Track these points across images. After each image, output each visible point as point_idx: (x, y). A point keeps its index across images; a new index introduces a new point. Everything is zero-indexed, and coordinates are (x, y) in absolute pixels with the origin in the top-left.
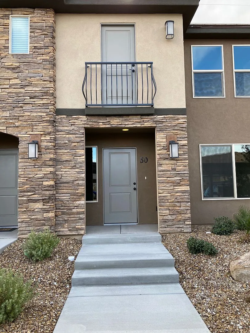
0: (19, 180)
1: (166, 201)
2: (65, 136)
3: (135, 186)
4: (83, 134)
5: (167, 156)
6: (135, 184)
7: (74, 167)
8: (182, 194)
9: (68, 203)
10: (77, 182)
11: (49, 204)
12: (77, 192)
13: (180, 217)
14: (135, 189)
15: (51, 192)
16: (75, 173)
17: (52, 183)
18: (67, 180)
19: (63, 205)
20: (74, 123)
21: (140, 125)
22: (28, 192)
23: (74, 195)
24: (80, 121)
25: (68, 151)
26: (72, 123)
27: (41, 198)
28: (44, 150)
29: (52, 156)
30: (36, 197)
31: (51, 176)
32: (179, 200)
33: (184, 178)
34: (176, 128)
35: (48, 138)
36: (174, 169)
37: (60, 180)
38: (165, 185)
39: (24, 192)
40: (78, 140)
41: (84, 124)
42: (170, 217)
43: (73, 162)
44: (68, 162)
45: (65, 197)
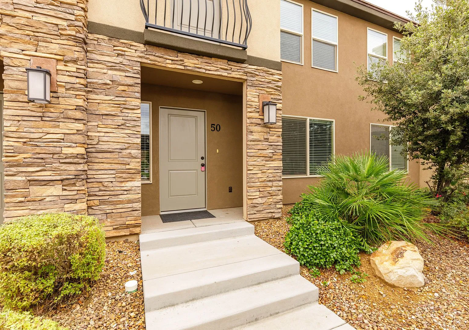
0: (5, 143)
1: (257, 181)
2: (105, 71)
3: (203, 162)
4: (138, 73)
5: (259, 122)
6: (202, 158)
7: (122, 127)
8: (275, 171)
9: (111, 185)
10: (128, 151)
11: (76, 188)
12: (128, 167)
13: (271, 200)
14: (203, 165)
15: (81, 167)
16: (125, 136)
17: (82, 151)
18: (109, 146)
19: (103, 188)
20: (123, 53)
21: (226, 74)
22: (28, 166)
23: (123, 173)
24: (134, 51)
25: (112, 98)
26: (120, 52)
27: (58, 178)
28: (64, 90)
29: (80, 102)
30: (46, 175)
31: (79, 138)
32: (271, 179)
33: (277, 151)
34: (270, 85)
35: (72, 67)
36: (267, 140)
37: (96, 146)
38: (256, 159)
39: (19, 165)
40: (130, 81)
41: (141, 57)
42: (260, 201)
43: (121, 118)
44: (111, 117)
45: (106, 177)
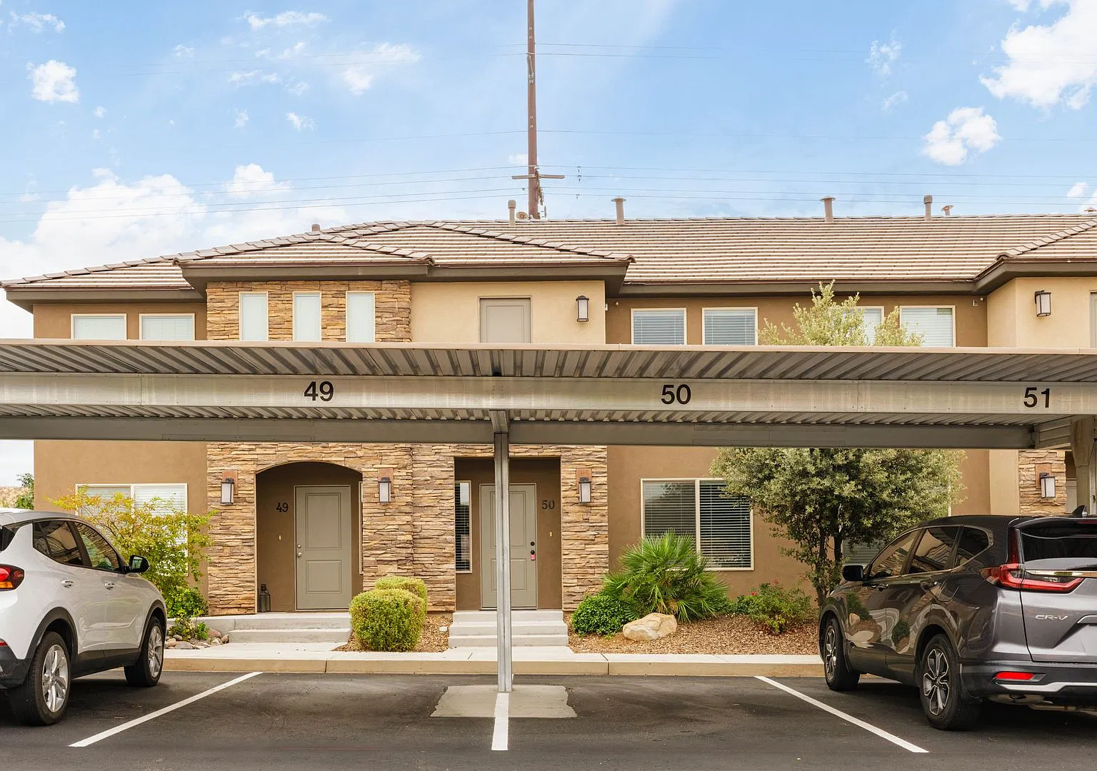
0: (363, 533)
1: (574, 567)
2: (426, 469)
3: (533, 548)
4: (452, 467)
5: (576, 500)
6: (533, 544)
7: (439, 516)
8: (597, 556)
9: (430, 566)
10: (444, 537)
11: (407, 567)
12: (444, 551)
13: (594, 590)
14: (532, 552)
15: (410, 551)
16: (441, 523)
17: (410, 538)
18: (429, 533)
19: (425, 569)
20: (439, 451)
21: (537, 454)
22: (377, 550)
23: (440, 556)
24: (448, 447)
25: (431, 491)
26: (437, 451)
27: (395, 559)
28: (398, 490)
29: (409, 499)
30: (387, 557)
31: (408, 528)
32: (592, 565)
33: (600, 532)
34: (591, 458)
35: (403, 473)
36: (587, 520)
37: (420, 534)
38: (574, 542)
39: (371, 549)
40: (445, 475)
41: (454, 452)
42: (577, 589)
43: (438, 508)
44: (430, 508)
45: (427, 560)
